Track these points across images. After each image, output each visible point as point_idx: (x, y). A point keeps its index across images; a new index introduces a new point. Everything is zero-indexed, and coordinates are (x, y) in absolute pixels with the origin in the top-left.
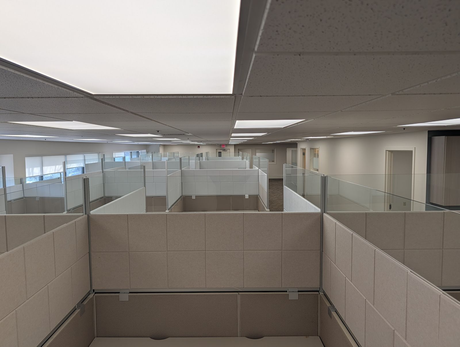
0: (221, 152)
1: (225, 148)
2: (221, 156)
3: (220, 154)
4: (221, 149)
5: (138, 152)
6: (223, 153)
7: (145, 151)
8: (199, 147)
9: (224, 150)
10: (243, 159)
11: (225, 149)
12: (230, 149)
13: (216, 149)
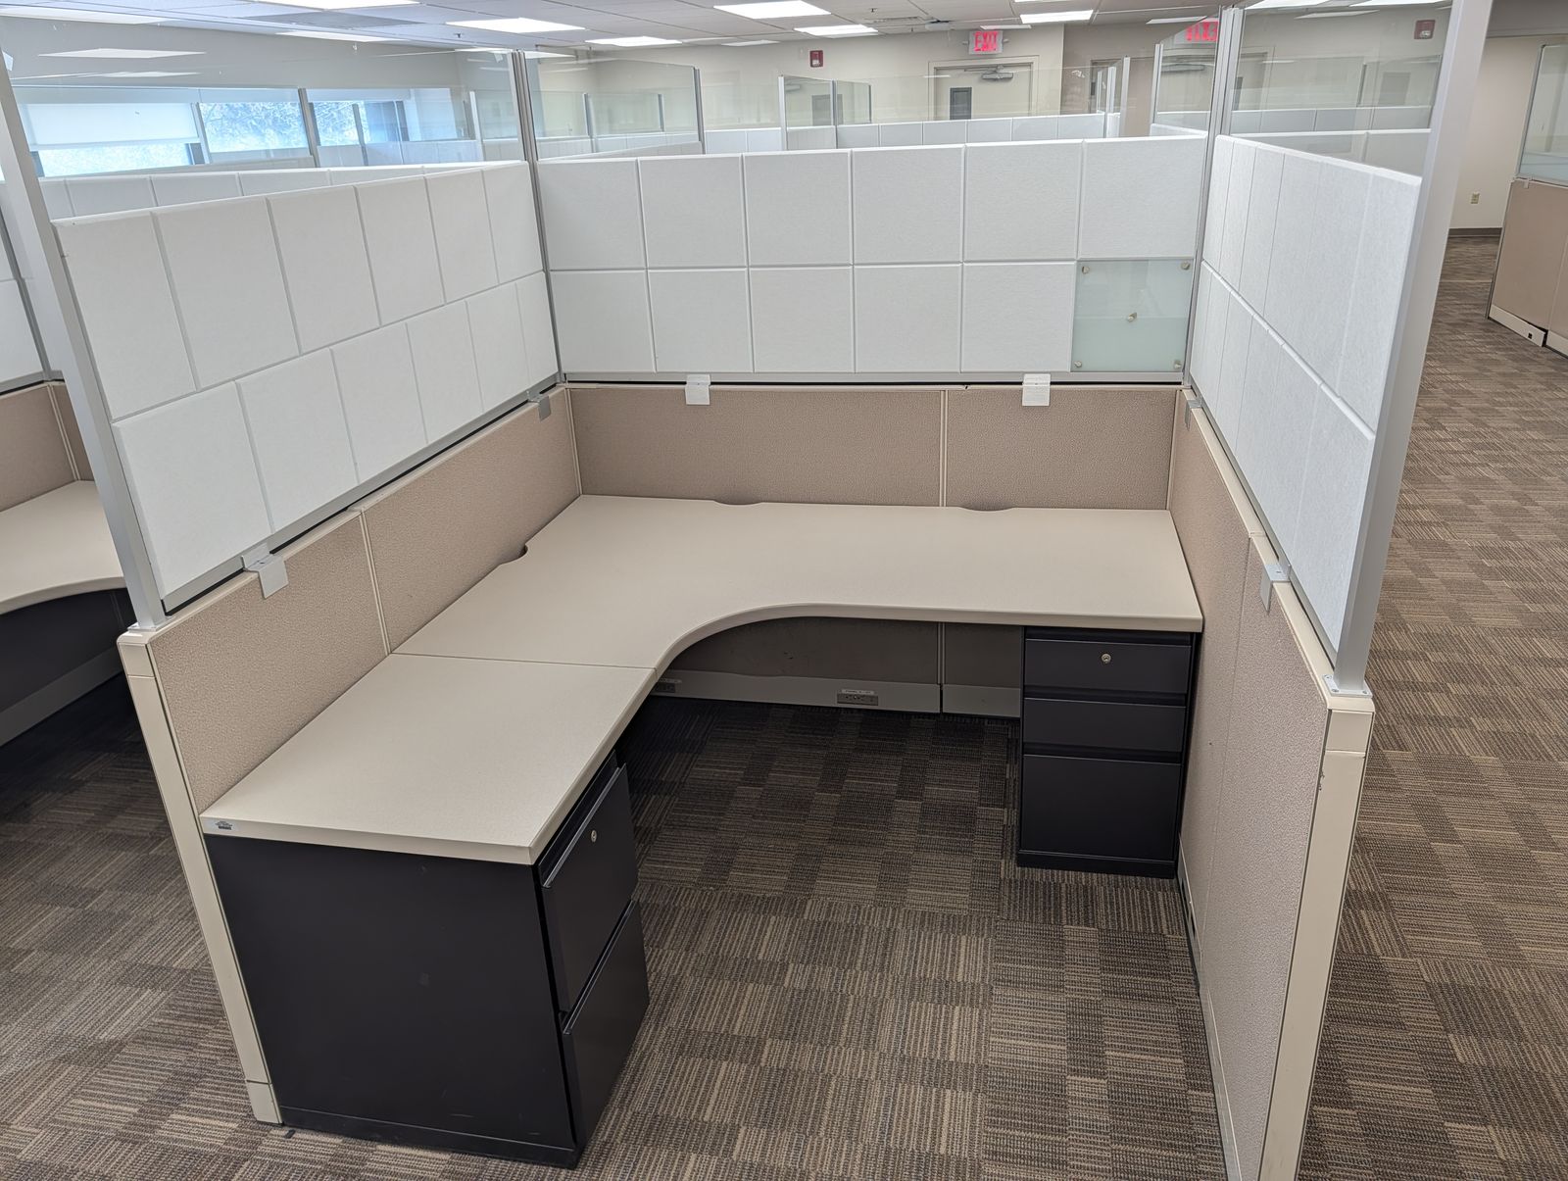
0: (968, 91)
1: (1002, 55)
2: (969, 117)
3: (960, 103)
4: (966, 69)
6: (982, 93)
8: (818, 56)
9: (993, 74)
10: (1136, 125)
11: (995, 68)
12: (1029, 65)
13: (936, 70)
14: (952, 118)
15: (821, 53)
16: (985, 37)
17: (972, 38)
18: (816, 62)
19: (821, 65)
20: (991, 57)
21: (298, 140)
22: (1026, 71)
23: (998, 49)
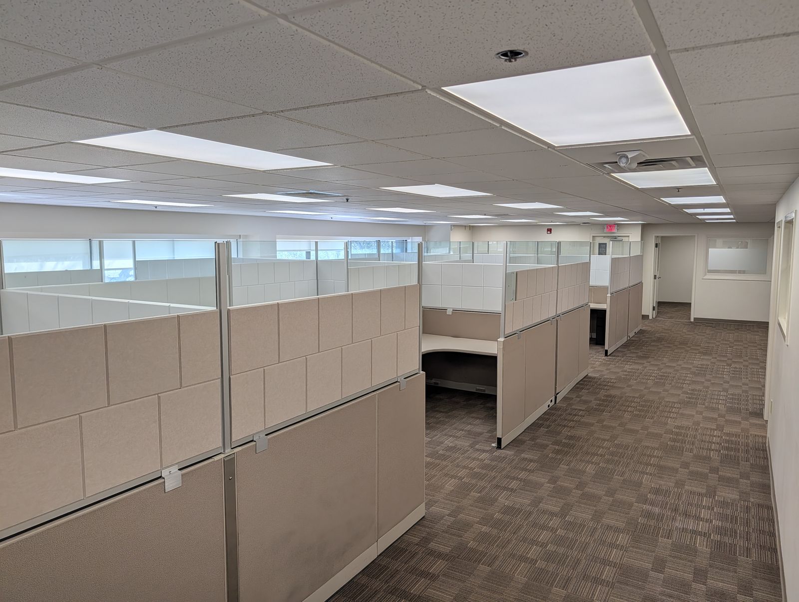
0: (600, 244)
1: (617, 233)
2: (606, 254)
3: (602, 249)
4: (604, 237)
6: (610, 245)
7: (420, 238)
8: (550, 230)
9: (614, 239)
11: (615, 237)
12: (629, 236)
13: (594, 237)
14: (599, 254)
15: (551, 229)
16: (610, 227)
17: (606, 227)
18: (548, 232)
19: (551, 233)
20: (614, 233)
21: (375, 251)
22: (628, 238)
23: (615, 231)
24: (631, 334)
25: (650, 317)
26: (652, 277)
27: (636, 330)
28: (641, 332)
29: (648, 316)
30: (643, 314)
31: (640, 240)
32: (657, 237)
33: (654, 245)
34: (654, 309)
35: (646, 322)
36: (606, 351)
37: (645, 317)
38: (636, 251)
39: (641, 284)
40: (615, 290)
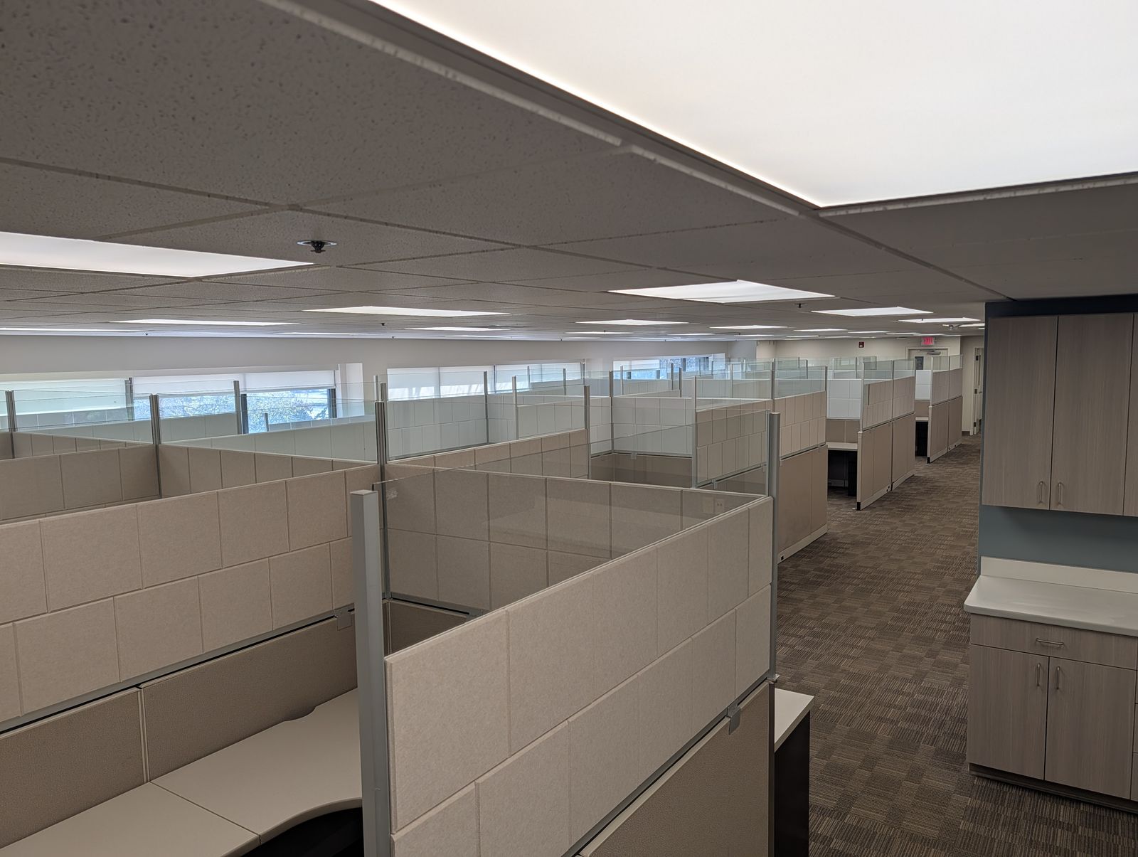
0: (922, 357)
1: (934, 346)
4: (921, 350)
5: (708, 358)
6: (927, 359)
7: (723, 355)
8: (862, 344)
9: (932, 352)
12: (947, 349)
13: (909, 350)
17: (922, 340)
18: (860, 347)
19: (863, 348)
20: (931, 346)
22: (946, 351)
23: (933, 344)
24: (952, 447)
25: (971, 434)
26: (973, 391)
27: (957, 444)
28: (961, 445)
29: (969, 432)
30: (963, 430)
31: (959, 354)
32: (978, 349)
33: (974, 358)
34: (975, 426)
35: (967, 438)
36: (929, 458)
37: (966, 433)
38: (956, 365)
39: (961, 397)
40: (936, 402)
